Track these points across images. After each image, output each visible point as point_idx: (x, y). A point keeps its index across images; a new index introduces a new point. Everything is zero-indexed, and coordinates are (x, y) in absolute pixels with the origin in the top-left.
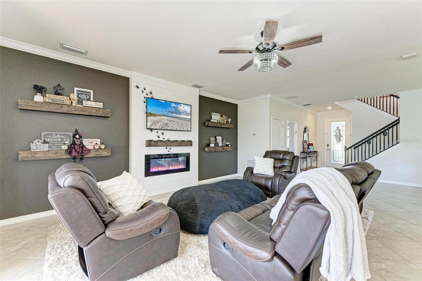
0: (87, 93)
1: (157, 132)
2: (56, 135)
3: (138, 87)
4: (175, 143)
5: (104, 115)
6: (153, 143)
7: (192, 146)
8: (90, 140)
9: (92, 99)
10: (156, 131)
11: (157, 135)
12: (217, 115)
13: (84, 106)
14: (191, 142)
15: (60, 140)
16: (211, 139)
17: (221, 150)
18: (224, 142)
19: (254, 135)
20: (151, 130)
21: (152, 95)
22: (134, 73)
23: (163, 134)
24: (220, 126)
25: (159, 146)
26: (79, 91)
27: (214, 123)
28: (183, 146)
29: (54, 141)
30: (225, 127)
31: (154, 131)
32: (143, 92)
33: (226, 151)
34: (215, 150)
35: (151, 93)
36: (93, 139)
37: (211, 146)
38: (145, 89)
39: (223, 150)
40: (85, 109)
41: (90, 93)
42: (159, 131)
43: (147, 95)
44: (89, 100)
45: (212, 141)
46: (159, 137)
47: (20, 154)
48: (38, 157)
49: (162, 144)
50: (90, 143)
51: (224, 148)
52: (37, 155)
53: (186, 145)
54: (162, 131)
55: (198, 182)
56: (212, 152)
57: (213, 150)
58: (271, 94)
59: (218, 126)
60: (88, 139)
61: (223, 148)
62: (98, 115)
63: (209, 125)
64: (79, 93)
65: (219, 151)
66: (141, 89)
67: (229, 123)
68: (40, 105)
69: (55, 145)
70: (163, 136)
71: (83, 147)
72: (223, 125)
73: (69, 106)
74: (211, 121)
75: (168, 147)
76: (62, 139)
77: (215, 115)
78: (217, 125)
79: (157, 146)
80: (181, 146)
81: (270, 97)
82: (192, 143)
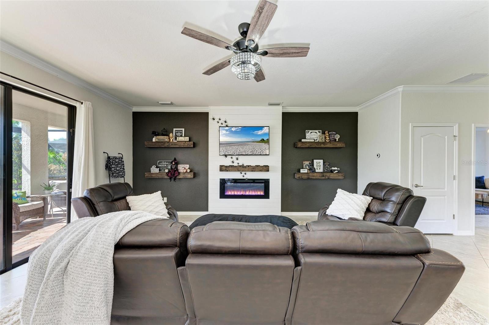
0: (181, 131)
1: (232, 158)
2: (164, 162)
3: (214, 119)
4: (248, 168)
5: (188, 146)
6: (224, 168)
7: (269, 171)
8: (183, 165)
9: (183, 135)
10: (231, 156)
11: (232, 160)
12: (316, 132)
13: (177, 141)
14: (267, 167)
15: (166, 165)
16: (304, 164)
17: (319, 178)
18: (327, 167)
19: (378, 156)
20: (226, 156)
21: (226, 124)
22: (211, 108)
23: (237, 159)
24: (317, 147)
25: (230, 171)
26: (176, 131)
27: (306, 144)
28: (257, 171)
29: (163, 166)
30: (326, 147)
31: (229, 157)
32: (218, 122)
33: (329, 179)
34: (309, 177)
35: (226, 122)
36: (184, 165)
37: (301, 172)
38: (220, 119)
39: (324, 178)
40: (177, 144)
41: (182, 131)
42: (233, 157)
43: (222, 124)
44: (181, 136)
45: (306, 165)
46: (233, 162)
47: (145, 174)
48: (154, 177)
49: (233, 169)
50: (183, 167)
51: (324, 175)
52: (153, 176)
53: (261, 171)
54: (237, 157)
55: (281, 213)
56: (302, 179)
57: (304, 177)
58: (403, 86)
59: (314, 146)
60: (181, 165)
61: (322, 175)
62: (185, 146)
63: (298, 147)
64: (176, 132)
65: (315, 178)
66: (217, 120)
67: (337, 140)
68: (154, 144)
69: (163, 169)
70: (238, 161)
71: (177, 170)
72: (322, 145)
73: (168, 142)
74: (302, 141)
75: (242, 172)
76: (167, 165)
77: (311, 132)
78: (311, 145)
79: (227, 171)
80: (254, 171)
81: (403, 91)
82: (269, 169)
